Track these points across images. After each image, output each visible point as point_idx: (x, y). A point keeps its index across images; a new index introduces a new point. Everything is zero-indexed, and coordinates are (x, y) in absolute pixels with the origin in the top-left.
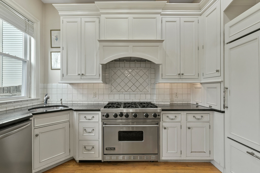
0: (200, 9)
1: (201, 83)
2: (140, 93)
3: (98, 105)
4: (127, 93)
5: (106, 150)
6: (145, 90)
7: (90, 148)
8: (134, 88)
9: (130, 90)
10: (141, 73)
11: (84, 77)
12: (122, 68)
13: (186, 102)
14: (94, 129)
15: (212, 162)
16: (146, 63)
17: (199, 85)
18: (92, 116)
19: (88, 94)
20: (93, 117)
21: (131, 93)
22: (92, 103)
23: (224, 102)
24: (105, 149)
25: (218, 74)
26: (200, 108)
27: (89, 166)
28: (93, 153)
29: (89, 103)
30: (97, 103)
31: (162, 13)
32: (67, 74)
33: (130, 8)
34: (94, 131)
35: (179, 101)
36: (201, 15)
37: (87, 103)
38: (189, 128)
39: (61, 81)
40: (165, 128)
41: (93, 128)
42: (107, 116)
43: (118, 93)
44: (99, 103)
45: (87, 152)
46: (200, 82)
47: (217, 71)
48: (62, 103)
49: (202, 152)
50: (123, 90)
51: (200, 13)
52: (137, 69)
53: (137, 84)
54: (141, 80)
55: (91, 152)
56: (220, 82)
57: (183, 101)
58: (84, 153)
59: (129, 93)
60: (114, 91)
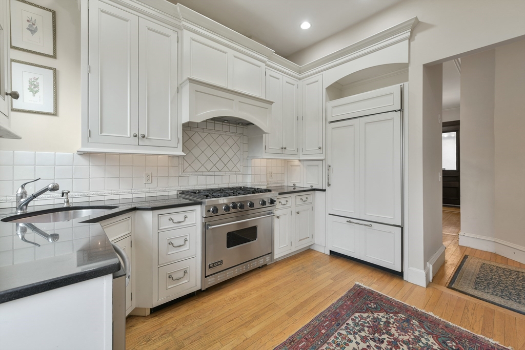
0: (300, 72)
1: (300, 161)
2: (230, 173)
3: (155, 198)
4: (211, 173)
5: (210, 267)
6: (235, 169)
7: (181, 274)
8: (220, 165)
9: (214, 169)
10: (231, 142)
11: (146, 142)
12: (202, 131)
13: (280, 185)
14: (188, 239)
15: (312, 248)
16: (230, 126)
17: (297, 163)
18: (183, 215)
19: (133, 177)
20: (186, 217)
21: (215, 173)
22: (143, 195)
23: (328, 180)
24: (207, 267)
25: (319, 151)
26: (297, 189)
27: (178, 308)
28: (187, 281)
29: (135, 196)
30: (155, 194)
31: (268, 62)
32: (101, 132)
33: (231, 40)
34: (187, 242)
35: (274, 183)
36: (300, 79)
37: (130, 196)
38: (298, 213)
39: (83, 145)
40: (278, 217)
41: (185, 237)
42: (216, 210)
43: (196, 173)
44: (159, 194)
45: (173, 284)
46: (299, 159)
47: (320, 148)
48: (68, 202)
49: (306, 238)
50: (203, 169)
51: (300, 77)
52: (225, 134)
53: (225, 160)
54: (230, 153)
55: (182, 281)
56: (322, 160)
57: (278, 183)
58: (169, 287)
59: (213, 173)
60: (189, 169)
